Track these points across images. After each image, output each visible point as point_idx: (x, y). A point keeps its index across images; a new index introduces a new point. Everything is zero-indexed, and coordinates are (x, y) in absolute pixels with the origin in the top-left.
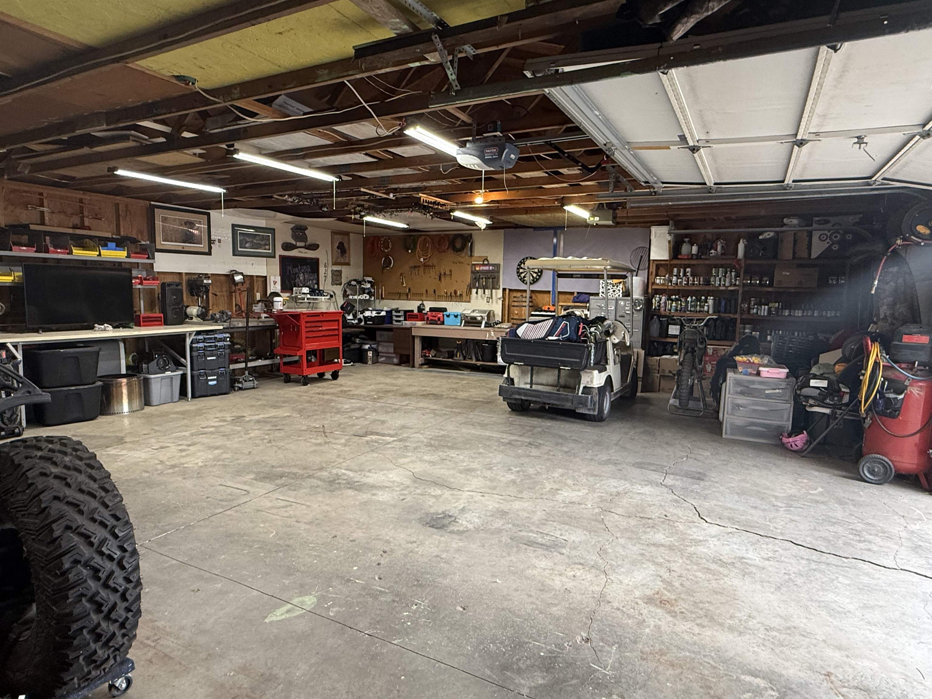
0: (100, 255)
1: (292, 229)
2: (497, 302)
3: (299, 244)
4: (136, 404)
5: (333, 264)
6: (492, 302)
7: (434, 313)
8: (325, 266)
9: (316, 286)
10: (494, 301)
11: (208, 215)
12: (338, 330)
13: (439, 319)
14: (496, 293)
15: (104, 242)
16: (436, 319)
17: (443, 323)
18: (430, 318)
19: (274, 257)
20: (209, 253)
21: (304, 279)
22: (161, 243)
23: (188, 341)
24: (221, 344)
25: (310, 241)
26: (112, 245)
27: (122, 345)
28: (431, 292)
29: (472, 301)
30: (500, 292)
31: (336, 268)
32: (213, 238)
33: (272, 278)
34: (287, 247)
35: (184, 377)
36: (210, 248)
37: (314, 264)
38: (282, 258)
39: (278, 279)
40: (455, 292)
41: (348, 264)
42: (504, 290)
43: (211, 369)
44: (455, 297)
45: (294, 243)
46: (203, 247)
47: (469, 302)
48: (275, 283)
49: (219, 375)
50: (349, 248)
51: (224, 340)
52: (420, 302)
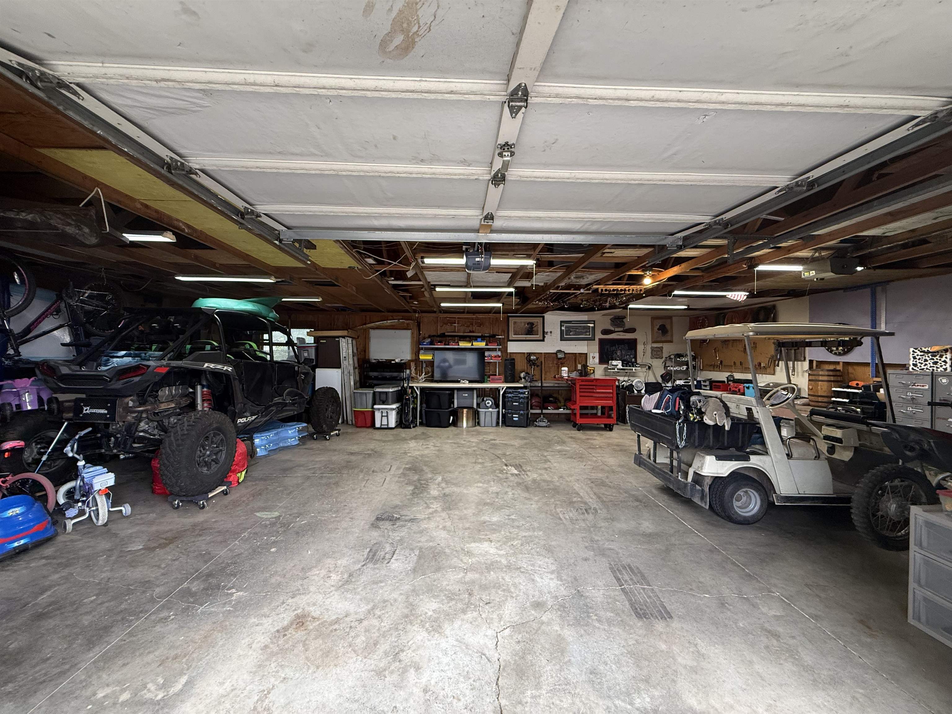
0: (472, 345)
1: (611, 320)
2: (803, 375)
3: (617, 329)
4: (470, 424)
5: (653, 342)
6: (798, 375)
7: (736, 385)
8: (644, 344)
9: (633, 360)
10: (800, 374)
11: (543, 317)
12: (612, 393)
13: (739, 390)
14: (802, 365)
15: (476, 338)
16: (737, 390)
17: (743, 394)
18: (732, 389)
19: (594, 340)
20: (543, 340)
21: (621, 355)
22: (512, 336)
23: (501, 393)
24: (522, 396)
25: (627, 327)
26: (479, 339)
27: (475, 392)
28: (738, 364)
29: (776, 373)
30: (806, 365)
31: (655, 345)
32: (546, 330)
33: (592, 355)
34: (605, 332)
35: (498, 412)
36: (544, 337)
37: (632, 345)
38: (601, 341)
39: (597, 355)
40: (760, 364)
41: (671, 342)
42: (811, 362)
43: (516, 410)
44: (759, 368)
45: (613, 329)
46: (539, 337)
47: (774, 374)
48: (594, 358)
49: (520, 415)
50: (672, 328)
51: (524, 393)
52: (729, 374)
